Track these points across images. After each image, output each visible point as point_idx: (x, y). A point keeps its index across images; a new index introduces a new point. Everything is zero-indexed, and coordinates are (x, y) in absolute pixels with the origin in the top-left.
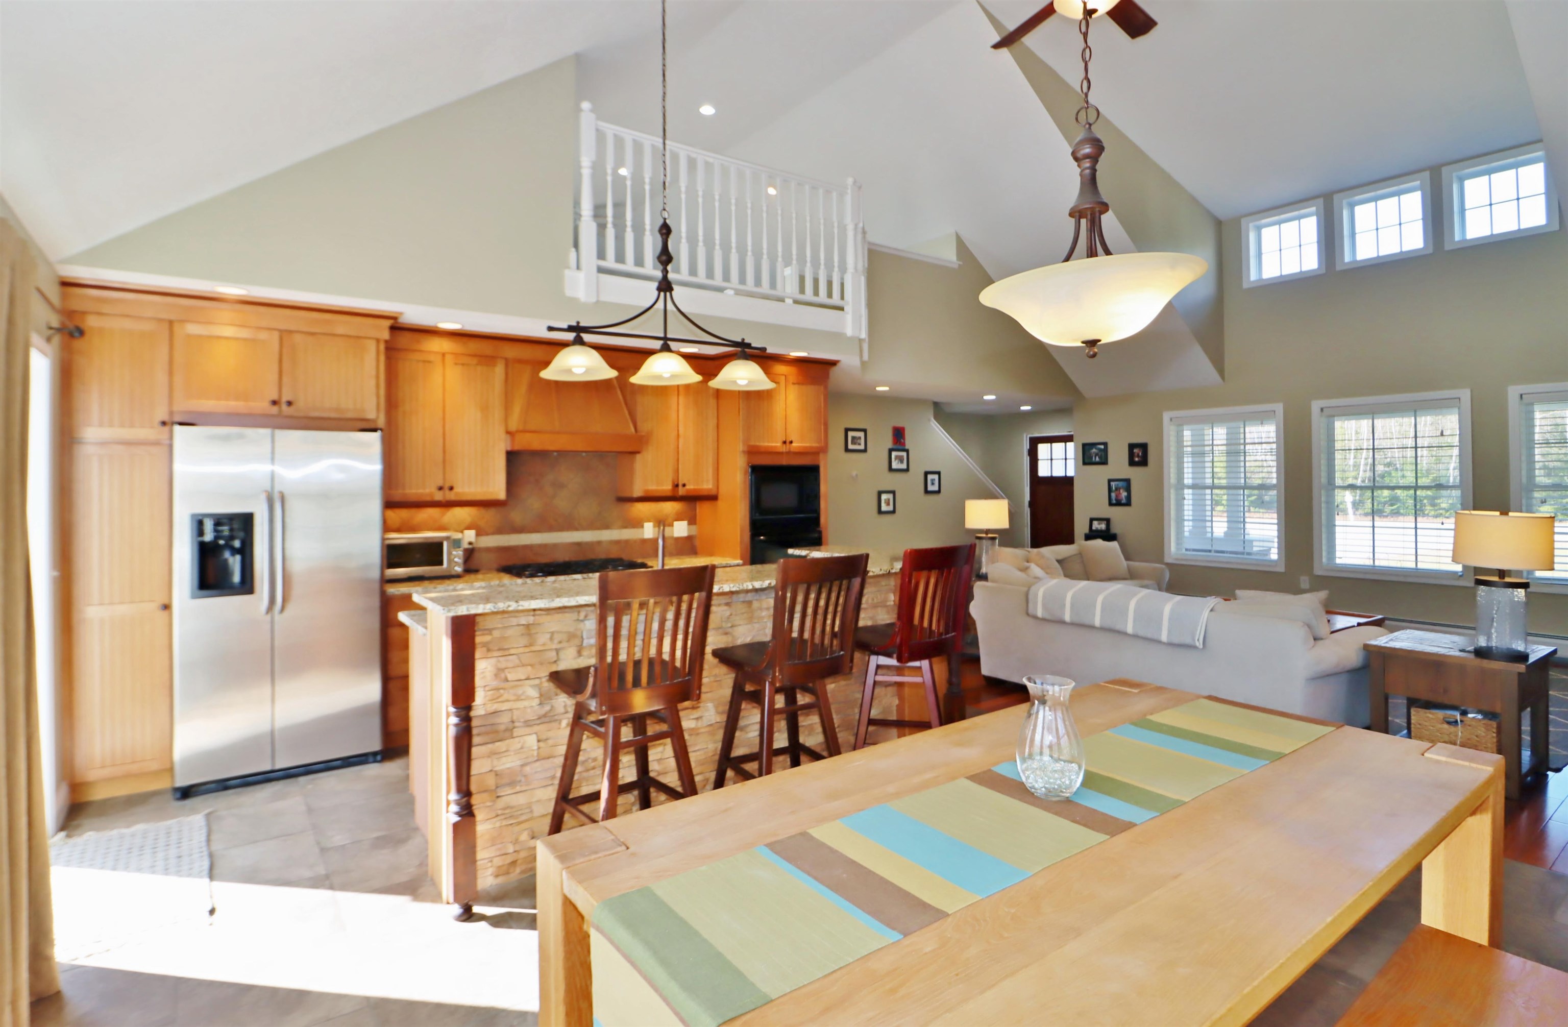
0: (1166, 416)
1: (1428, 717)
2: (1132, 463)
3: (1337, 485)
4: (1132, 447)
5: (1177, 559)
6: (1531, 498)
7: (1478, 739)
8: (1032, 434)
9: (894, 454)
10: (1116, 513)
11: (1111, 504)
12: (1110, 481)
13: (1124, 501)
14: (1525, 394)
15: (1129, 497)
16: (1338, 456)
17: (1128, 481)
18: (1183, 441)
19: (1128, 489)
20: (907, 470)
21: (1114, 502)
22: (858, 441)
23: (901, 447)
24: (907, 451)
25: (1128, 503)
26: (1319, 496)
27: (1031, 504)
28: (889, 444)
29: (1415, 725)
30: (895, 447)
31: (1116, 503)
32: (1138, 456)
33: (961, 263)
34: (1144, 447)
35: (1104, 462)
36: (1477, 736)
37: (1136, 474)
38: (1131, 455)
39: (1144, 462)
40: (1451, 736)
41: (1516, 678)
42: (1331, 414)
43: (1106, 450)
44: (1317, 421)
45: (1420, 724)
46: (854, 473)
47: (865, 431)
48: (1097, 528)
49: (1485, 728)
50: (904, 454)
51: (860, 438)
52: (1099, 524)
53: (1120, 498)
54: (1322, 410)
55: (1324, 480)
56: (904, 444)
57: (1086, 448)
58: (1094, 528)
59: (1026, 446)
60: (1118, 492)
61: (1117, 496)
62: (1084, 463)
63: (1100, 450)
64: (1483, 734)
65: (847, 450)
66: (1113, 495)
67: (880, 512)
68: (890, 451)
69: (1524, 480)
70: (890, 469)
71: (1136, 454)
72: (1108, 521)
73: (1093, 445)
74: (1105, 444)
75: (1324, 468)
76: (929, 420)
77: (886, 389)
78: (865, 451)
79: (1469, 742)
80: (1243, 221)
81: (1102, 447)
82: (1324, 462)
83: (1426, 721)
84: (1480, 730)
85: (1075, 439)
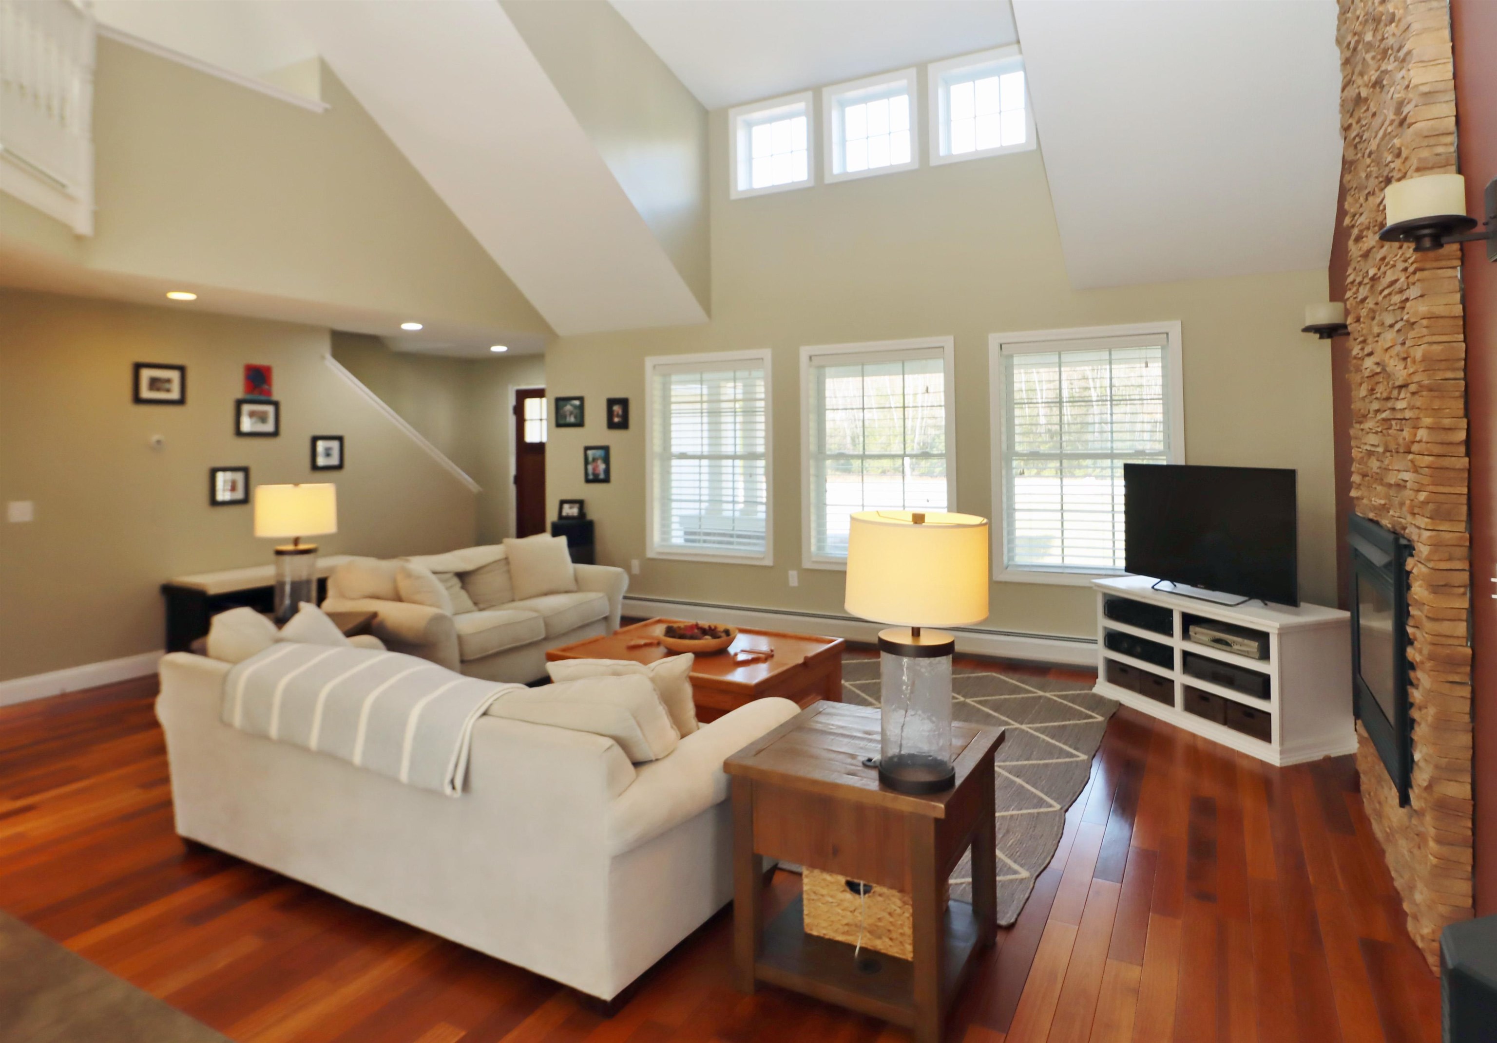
0: (649, 362)
1: (824, 880)
2: (611, 425)
3: (828, 453)
4: (611, 402)
5: (660, 553)
6: (1010, 468)
7: (891, 919)
8: (519, 385)
9: (246, 408)
10: (592, 494)
11: (588, 481)
12: (587, 449)
13: (602, 476)
14: (1005, 343)
15: (607, 471)
16: (829, 415)
17: (606, 449)
18: (670, 396)
19: (607, 460)
20: (275, 434)
21: (591, 477)
22: (167, 386)
23: (263, 398)
24: (276, 404)
25: (607, 480)
26: (809, 467)
27: (518, 480)
28: (238, 390)
29: (808, 894)
30: (249, 397)
31: (592, 479)
32: (618, 416)
33: (328, 106)
34: (624, 403)
35: (580, 423)
36: (890, 914)
37: (614, 439)
38: (610, 414)
39: (624, 425)
40: (856, 913)
41: (932, 828)
42: (821, 364)
43: (581, 408)
44: (807, 374)
45: (815, 893)
46: (155, 437)
47: (182, 369)
48: (568, 513)
49: (900, 899)
50: (270, 409)
51: (169, 381)
52: (571, 508)
53: (597, 472)
54: (810, 358)
55: (813, 447)
56: (269, 393)
57: (560, 402)
58: (564, 513)
59: (512, 401)
60: (595, 464)
61: (594, 469)
62: (559, 425)
63: (575, 407)
64: (899, 911)
65: (137, 399)
66: (590, 468)
67: (214, 502)
68: (239, 403)
69: (1004, 447)
70: (239, 433)
71: (615, 413)
72: (581, 503)
73: (568, 399)
74: (581, 399)
75: (813, 432)
76: (323, 358)
77: (189, 297)
78: (181, 401)
79: (880, 924)
80: (732, 112)
81: (577, 403)
82: (813, 425)
83: (822, 888)
84: (894, 903)
85: (547, 393)
